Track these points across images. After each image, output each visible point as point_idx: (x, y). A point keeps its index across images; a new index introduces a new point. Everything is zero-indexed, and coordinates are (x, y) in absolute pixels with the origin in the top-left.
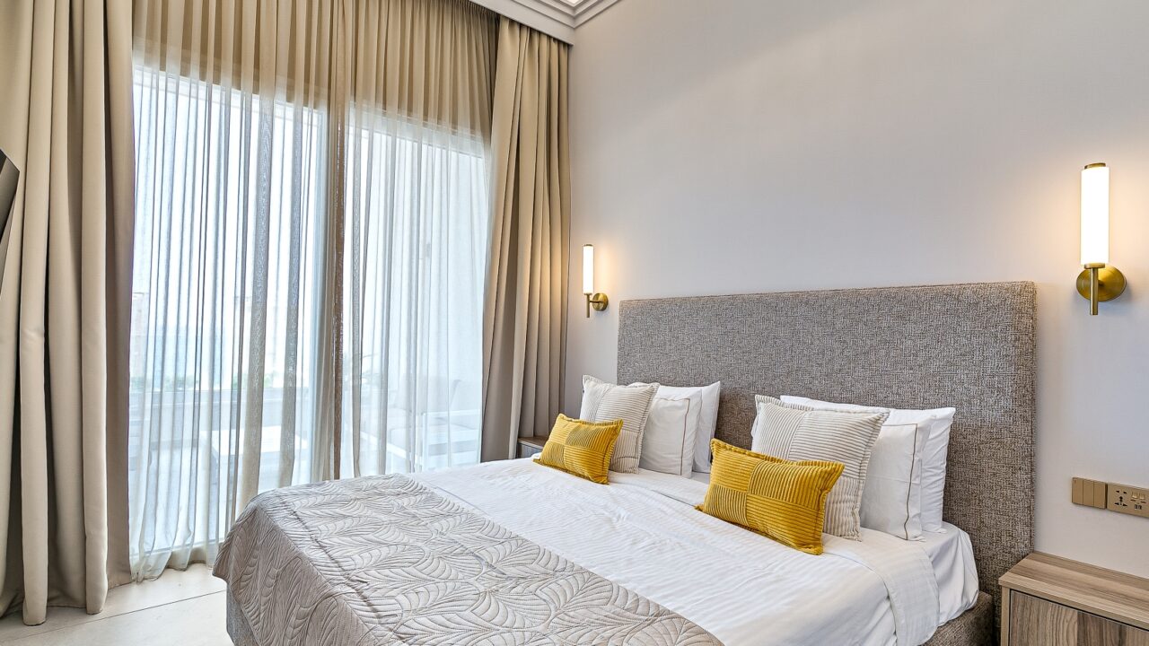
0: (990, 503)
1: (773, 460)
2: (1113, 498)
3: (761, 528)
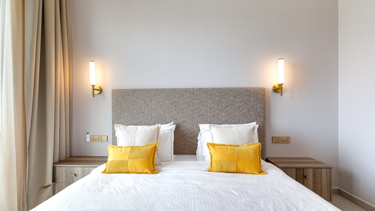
2: (280, 140)
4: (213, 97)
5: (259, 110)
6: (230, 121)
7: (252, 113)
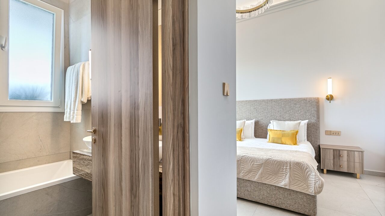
0: (313, 136)
1: (284, 131)
2: (332, 133)
3: (284, 143)
4: (280, 104)
5: (313, 112)
6: (292, 119)
7: (307, 114)
